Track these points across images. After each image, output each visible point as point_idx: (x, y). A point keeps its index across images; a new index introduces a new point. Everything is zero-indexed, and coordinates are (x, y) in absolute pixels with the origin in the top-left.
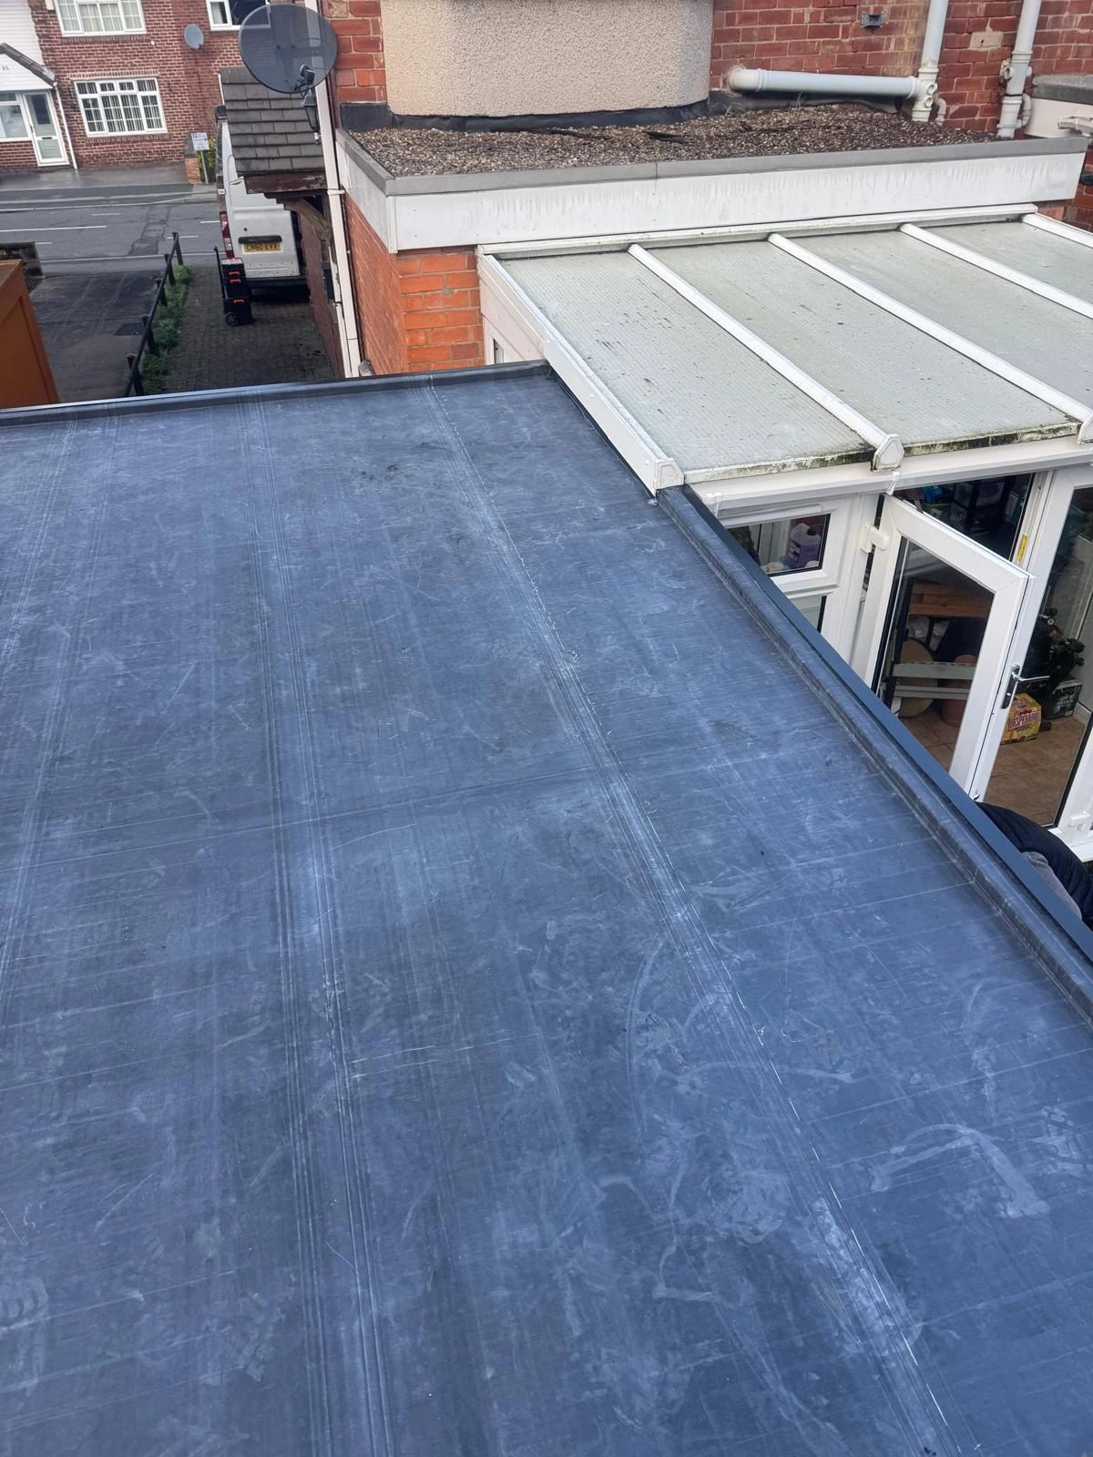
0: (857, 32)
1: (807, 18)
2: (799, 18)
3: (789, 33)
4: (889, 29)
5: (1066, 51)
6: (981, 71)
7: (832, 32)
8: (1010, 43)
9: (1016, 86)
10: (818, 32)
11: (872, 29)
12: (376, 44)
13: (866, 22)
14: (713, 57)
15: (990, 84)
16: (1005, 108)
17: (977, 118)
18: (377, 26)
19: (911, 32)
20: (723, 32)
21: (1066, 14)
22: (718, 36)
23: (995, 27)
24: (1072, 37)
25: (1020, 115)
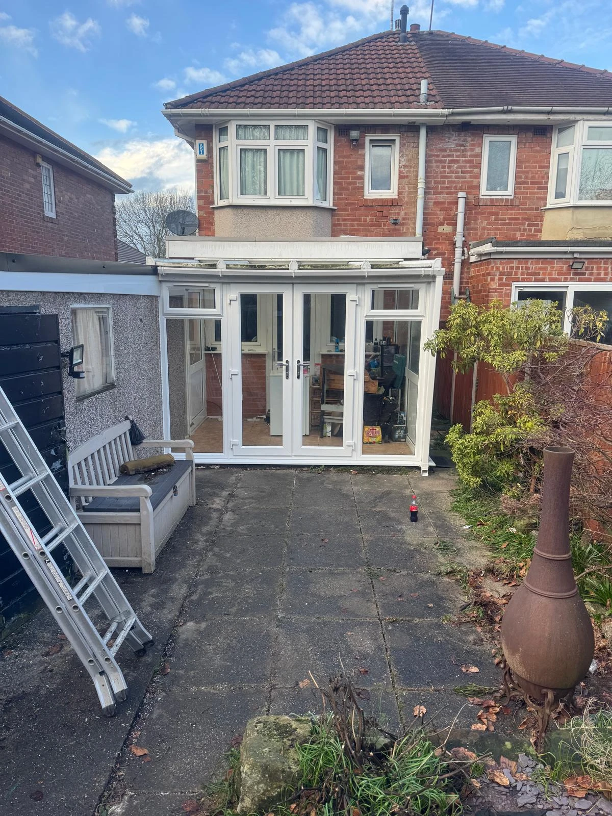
0: (389, 225)
1: (368, 220)
2: (366, 220)
3: (362, 225)
4: (403, 224)
5: (482, 234)
6: (445, 239)
7: (379, 225)
8: (455, 230)
9: (459, 244)
10: (372, 225)
11: (395, 224)
12: (212, 223)
13: (392, 222)
14: (332, 232)
15: (450, 244)
16: (456, 252)
17: (446, 256)
18: (213, 218)
19: (412, 225)
20: (335, 224)
21: (480, 221)
22: (334, 225)
23: (448, 224)
24: (484, 228)
25: (463, 254)
